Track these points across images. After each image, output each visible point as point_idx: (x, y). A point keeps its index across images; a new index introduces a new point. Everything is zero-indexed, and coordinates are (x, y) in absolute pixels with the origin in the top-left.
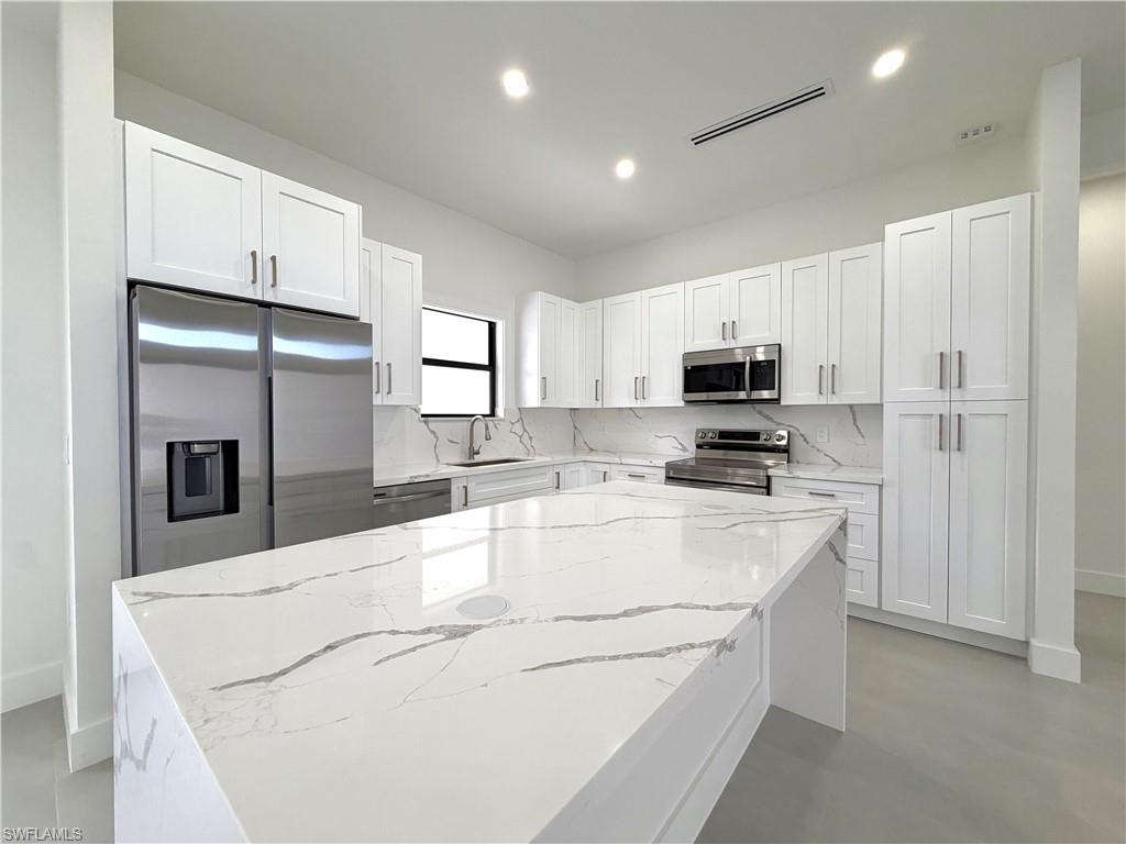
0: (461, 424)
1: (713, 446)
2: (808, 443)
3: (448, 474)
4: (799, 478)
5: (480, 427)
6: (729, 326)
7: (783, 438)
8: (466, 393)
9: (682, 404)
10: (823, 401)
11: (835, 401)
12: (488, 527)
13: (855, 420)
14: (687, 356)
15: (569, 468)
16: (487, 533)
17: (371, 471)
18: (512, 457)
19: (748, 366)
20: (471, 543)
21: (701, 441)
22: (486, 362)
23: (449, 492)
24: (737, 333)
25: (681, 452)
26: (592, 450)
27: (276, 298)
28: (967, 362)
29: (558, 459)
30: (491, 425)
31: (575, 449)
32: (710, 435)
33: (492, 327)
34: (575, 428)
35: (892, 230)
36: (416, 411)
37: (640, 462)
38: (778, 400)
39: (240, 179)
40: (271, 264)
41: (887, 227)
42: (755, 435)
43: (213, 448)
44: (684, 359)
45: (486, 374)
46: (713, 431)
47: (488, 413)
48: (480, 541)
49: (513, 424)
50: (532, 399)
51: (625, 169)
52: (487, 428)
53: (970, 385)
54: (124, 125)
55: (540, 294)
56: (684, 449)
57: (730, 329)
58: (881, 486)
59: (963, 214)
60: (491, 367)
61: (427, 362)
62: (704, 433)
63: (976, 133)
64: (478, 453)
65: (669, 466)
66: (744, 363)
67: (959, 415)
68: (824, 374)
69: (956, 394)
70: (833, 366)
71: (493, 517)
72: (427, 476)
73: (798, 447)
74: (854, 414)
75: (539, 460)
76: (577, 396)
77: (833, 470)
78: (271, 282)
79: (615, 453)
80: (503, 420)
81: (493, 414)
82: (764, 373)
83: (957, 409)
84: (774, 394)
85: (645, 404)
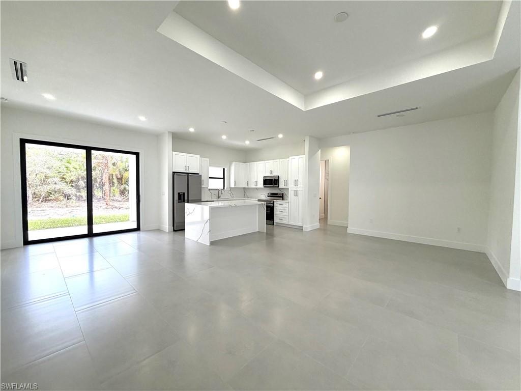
0: (216, 191)
1: (270, 196)
4: (278, 202)
5: (220, 192)
7: (282, 194)
8: (218, 184)
9: (263, 187)
10: (285, 187)
22: (222, 177)
25: (265, 198)
26: (248, 197)
28: (298, 181)
30: (223, 191)
31: (244, 197)
33: (224, 169)
34: (244, 192)
36: (208, 188)
40: (188, 167)
42: (277, 194)
43: (182, 193)
44: (263, 178)
46: (271, 193)
47: (223, 189)
49: (228, 191)
50: (232, 186)
53: (299, 185)
55: (234, 162)
57: (271, 172)
60: (224, 178)
61: (210, 178)
62: (268, 193)
64: (220, 197)
66: (273, 179)
67: (297, 191)
68: (285, 181)
76: (243, 185)
78: (188, 170)
82: (277, 181)
84: (277, 186)
85: (257, 187)
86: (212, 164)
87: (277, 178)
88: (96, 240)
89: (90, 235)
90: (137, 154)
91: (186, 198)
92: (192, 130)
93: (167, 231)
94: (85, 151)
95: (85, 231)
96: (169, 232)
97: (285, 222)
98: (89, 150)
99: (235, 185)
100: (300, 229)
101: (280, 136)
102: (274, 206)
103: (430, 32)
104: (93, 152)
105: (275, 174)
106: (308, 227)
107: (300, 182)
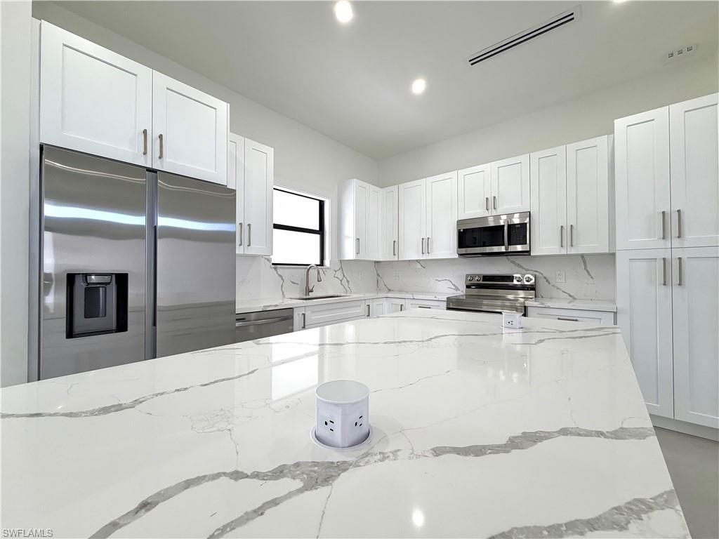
0: (300, 270)
1: (479, 286)
2: (549, 283)
3: (291, 304)
4: (549, 307)
5: (313, 273)
6: (491, 201)
7: (531, 279)
8: (304, 249)
9: (457, 256)
10: (564, 252)
11: (573, 251)
12: (318, 343)
13: (585, 266)
14: (459, 223)
15: (376, 303)
16: (317, 348)
17: (234, 303)
18: (336, 294)
19: (506, 228)
20: (307, 355)
21: (469, 283)
22: (318, 229)
23: (292, 318)
24: (497, 206)
25: (455, 291)
26: (390, 290)
27: (162, 167)
28: (685, 218)
29: (368, 295)
30: (321, 272)
31: (378, 289)
32: (477, 278)
33: (322, 204)
34: (378, 275)
35: (620, 124)
36: (269, 260)
37: (428, 297)
38: (528, 252)
39: (136, 75)
40: (158, 141)
41: (616, 121)
42: (510, 278)
43: (107, 279)
44: (458, 225)
45: (317, 237)
46: (479, 275)
47: (319, 263)
48: (312, 354)
49: (336, 271)
50: (349, 253)
51: (419, 86)
52: (319, 273)
53: (689, 236)
54: (41, 24)
55: (355, 180)
56: (457, 289)
57: (491, 203)
58: (615, 313)
59: (677, 108)
60: (321, 232)
61: (277, 226)
62: (473, 277)
63: (680, 52)
64: (312, 291)
65: (449, 300)
66: (503, 226)
67: (680, 259)
68: (564, 231)
69: (676, 243)
70: (572, 226)
71: (322, 335)
72: (276, 306)
73: (542, 286)
74: (585, 262)
75: (354, 296)
76: (380, 253)
77: (570, 302)
78: (159, 155)
79: (407, 292)
80: (328, 268)
81: (322, 264)
82: (518, 233)
83: (677, 254)
84: (526, 248)
85: (430, 257)
99: (356, 251)
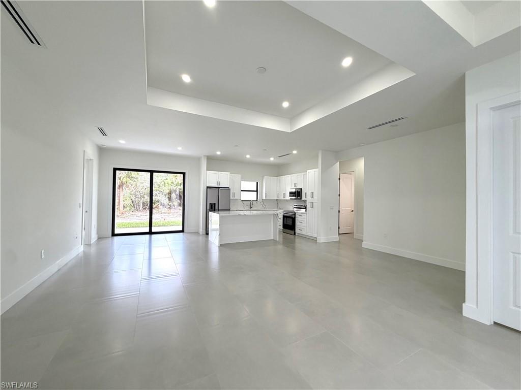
0: (249, 202)
8: (252, 196)
19: (296, 192)
24: (297, 186)
30: (255, 202)
33: (257, 183)
34: (278, 204)
36: (240, 200)
38: (301, 199)
40: (219, 182)
45: (256, 193)
49: (260, 203)
50: (264, 198)
57: (295, 185)
60: (257, 191)
61: (242, 191)
64: (252, 208)
78: (219, 185)
80: (258, 202)
81: (257, 200)
85: (284, 199)
86: (243, 179)
87: (300, 190)
88: (153, 236)
89: (150, 233)
90: (184, 174)
91: (216, 208)
92: (218, 153)
93: (201, 233)
94: (149, 173)
95: (147, 230)
96: (203, 235)
97: (303, 232)
98: (152, 172)
99: (266, 197)
100: (315, 240)
101: (295, 152)
102: (295, 217)
103: (347, 62)
104: (154, 174)
105: (299, 187)
106: (322, 239)
107: (315, 195)
